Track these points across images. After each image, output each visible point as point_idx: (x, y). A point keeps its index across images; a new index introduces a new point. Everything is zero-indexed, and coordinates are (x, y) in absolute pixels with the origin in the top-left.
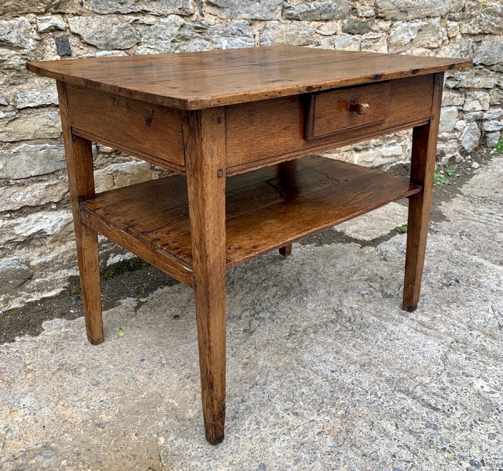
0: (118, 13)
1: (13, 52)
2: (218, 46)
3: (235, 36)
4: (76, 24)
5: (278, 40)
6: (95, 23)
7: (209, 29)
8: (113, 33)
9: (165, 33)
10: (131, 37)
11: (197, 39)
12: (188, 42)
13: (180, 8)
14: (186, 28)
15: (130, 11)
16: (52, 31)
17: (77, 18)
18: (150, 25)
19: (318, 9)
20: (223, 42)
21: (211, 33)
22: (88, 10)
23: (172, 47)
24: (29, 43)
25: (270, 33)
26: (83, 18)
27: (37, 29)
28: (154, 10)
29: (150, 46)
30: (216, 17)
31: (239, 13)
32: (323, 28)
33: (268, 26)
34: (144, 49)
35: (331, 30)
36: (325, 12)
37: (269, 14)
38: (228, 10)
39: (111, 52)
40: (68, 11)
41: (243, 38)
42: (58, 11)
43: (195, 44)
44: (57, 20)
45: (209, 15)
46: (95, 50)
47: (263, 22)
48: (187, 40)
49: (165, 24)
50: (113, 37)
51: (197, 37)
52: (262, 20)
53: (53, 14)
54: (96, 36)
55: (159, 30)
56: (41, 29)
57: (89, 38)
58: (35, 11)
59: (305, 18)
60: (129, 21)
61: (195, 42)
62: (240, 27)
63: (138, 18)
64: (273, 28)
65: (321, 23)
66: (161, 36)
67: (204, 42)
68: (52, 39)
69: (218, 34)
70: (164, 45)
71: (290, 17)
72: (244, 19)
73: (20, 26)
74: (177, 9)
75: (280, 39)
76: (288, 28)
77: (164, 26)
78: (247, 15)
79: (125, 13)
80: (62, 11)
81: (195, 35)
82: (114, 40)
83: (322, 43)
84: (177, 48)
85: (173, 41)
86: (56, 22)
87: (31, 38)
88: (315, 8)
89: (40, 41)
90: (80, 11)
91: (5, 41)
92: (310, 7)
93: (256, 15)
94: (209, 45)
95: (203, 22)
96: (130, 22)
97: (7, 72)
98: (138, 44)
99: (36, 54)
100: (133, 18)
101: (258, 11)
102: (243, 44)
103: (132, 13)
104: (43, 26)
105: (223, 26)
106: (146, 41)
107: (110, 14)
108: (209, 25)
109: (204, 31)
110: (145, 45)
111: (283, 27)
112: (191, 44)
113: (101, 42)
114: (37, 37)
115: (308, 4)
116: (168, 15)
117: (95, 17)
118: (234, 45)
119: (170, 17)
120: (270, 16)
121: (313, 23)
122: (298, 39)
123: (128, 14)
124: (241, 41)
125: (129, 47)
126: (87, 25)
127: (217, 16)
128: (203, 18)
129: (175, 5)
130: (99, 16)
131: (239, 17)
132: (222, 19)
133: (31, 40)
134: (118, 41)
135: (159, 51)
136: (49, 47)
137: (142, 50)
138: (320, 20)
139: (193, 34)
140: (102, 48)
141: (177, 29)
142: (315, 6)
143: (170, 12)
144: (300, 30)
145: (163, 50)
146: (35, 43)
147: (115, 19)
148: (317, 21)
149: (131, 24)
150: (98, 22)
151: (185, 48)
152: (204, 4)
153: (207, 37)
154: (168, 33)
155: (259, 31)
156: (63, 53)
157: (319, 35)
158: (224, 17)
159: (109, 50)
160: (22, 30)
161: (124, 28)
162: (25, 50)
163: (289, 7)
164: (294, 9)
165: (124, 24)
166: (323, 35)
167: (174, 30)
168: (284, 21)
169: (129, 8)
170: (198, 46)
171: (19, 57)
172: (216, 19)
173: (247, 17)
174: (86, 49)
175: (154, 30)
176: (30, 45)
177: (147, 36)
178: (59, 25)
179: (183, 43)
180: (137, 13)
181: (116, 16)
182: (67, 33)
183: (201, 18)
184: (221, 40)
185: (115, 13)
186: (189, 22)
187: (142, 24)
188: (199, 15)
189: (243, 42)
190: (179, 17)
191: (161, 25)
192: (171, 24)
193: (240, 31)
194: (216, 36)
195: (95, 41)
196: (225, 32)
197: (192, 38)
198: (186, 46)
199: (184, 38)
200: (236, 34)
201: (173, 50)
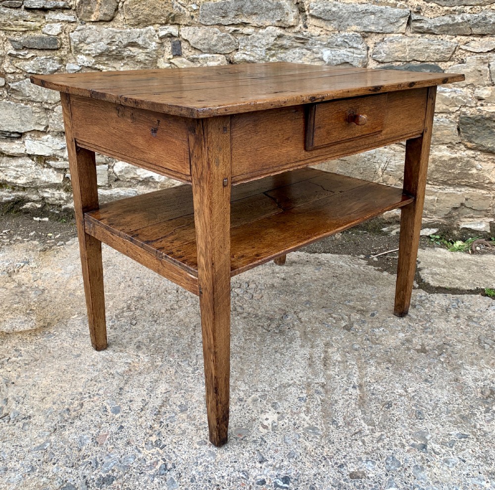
0: (220, 25)
1: (141, 50)
2: (319, 55)
3: (340, 47)
4: (186, 33)
5: (396, 54)
6: (201, 32)
7: (310, 39)
8: (213, 41)
9: (260, 42)
10: (230, 43)
11: (297, 49)
12: (286, 51)
13: (278, 21)
14: (285, 38)
15: (230, 23)
16: (169, 37)
17: (187, 28)
18: (248, 35)
19: (466, 22)
20: (325, 53)
21: (312, 44)
22: (197, 22)
23: (267, 54)
25: (385, 46)
26: (191, 28)
27: (158, 35)
28: (254, 22)
29: (246, 53)
30: (322, 29)
31: (348, 25)
32: (472, 44)
33: (385, 39)
34: (240, 55)
35: (486, 46)
36: (477, 25)
37: (389, 27)
38: (335, 22)
39: (211, 55)
40: (181, 22)
41: (349, 50)
42: (175, 22)
43: (294, 53)
44: (173, 30)
45: (313, 27)
46: (200, 52)
47: (380, 35)
48: (286, 49)
49: (262, 35)
50: (214, 43)
51: (298, 47)
52: (379, 33)
53: (171, 24)
54: (201, 42)
55: (255, 39)
56: (160, 35)
57: (195, 44)
58: (160, 22)
59: (444, 32)
61: (294, 51)
62: (347, 39)
63: (238, 29)
64: (391, 41)
65: (471, 38)
66: (256, 44)
67: (304, 51)
68: (169, 43)
69: (321, 44)
70: (259, 52)
71: (419, 30)
72: (355, 31)
73: (146, 33)
74: (275, 21)
75: (400, 53)
76: (414, 42)
77: (260, 36)
78: (359, 27)
79: (227, 24)
80: (178, 22)
81: (295, 45)
82: (215, 45)
83: (468, 61)
84: (273, 55)
85: (269, 49)
86: (171, 31)
87: (154, 41)
88: (461, 21)
89: (162, 44)
90: (189, 23)
91: (136, 43)
92: (454, 19)
93: (370, 28)
94: (309, 54)
95: (305, 33)
96: (230, 32)
97: (138, 64)
98: (237, 50)
99: (157, 53)
100: (233, 28)
101: (373, 24)
102: (348, 55)
103: (233, 24)
104: (162, 33)
105: (328, 37)
106: (242, 48)
107: (214, 25)
108: (312, 36)
109: (306, 41)
110: (241, 52)
111: (406, 41)
112: (290, 52)
113: (204, 47)
114: (158, 41)
115: (452, 16)
116: (266, 26)
117: (201, 28)
118: (337, 56)
119: (267, 28)
120: (390, 28)
121: (459, 38)
122: (426, 55)
123: (229, 25)
124: (345, 53)
125: (228, 52)
126: (194, 33)
128: (306, 30)
129: (273, 18)
130: (204, 27)
131: (348, 29)
132: (328, 31)
133: (154, 43)
134: (218, 47)
135: (254, 57)
136: (167, 48)
137: (238, 56)
138: (471, 35)
139: (292, 44)
140: (206, 51)
141: (274, 38)
142: (462, 18)
143: (268, 24)
144: (432, 45)
145: (257, 56)
146: (157, 45)
147: (216, 29)
148: (466, 35)
149: (231, 33)
150: (203, 31)
151: (283, 55)
152: (308, 17)
153: (309, 47)
154: (264, 42)
155: (375, 43)
156: (175, 53)
157: (464, 52)
158: (330, 29)
159: (210, 53)
160: (148, 35)
161: (223, 37)
162: (148, 50)
163: (420, 20)
164: (426, 22)
165: (223, 33)
166: (471, 52)
167: (270, 40)
168: (411, 35)
169: (230, 20)
170: (297, 55)
171: (144, 54)
172: (322, 31)
173: (358, 30)
174: (193, 51)
175: (251, 39)
176: (153, 46)
177: (243, 44)
178: (173, 33)
179: (282, 51)
180: (237, 25)
181: (218, 27)
182: (180, 39)
183: (304, 29)
184: (323, 50)
185: (217, 24)
186: (290, 33)
187: (242, 34)
188: (302, 27)
189: (348, 53)
190: (277, 28)
191: (258, 35)
192: (268, 34)
193: (347, 42)
194: (317, 46)
195: (200, 46)
196: (329, 43)
197: (292, 47)
198: (284, 54)
199: (282, 47)
200: (341, 45)
201: (268, 57)
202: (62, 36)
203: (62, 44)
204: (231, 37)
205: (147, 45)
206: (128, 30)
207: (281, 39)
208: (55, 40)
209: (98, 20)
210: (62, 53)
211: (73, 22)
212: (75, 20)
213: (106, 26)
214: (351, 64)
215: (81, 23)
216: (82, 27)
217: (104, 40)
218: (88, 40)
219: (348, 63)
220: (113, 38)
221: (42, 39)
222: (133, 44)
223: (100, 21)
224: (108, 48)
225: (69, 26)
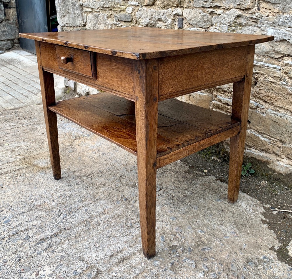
0: (204, 7)
1: (163, 24)
3: (281, 27)
4: (185, 13)
7: (260, 19)
8: (199, 18)
9: (225, 20)
10: (208, 21)
11: (251, 26)
12: (243, 28)
13: (238, 4)
14: (243, 18)
15: (210, 6)
16: (177, 15)
17: (186, 9)
18: (219, 15)
20: (269, 31)
21: (261, 23)
22: (192, 6)
23: (229, 29)
24: (169, 20)
26: (188, 10)
28: (224, 5)
29: (217, 28)
31: (290, 8)
34: (213, 29)
38: (280, 6)
40: (184, 6)
41: (287, 29)
42: (181, 6)
43: (248, 30)
44: (179, 11)
45: (264, 10)
46: (192, 26)
48: (243, 26)
49: (227, 15)
50: (199, 20)
51: (252, 25)
55: (223, 18)
57: (189, 20)
58: (174, 6)
60: (208, 12)
61: (249, 28)
62: (287, 19)
63: (213, 10)
66: (222, 22)
67: (255, 28)
68: (177, 19)
69: (268, 23)
70: (224, 28)
74: (236, 5)
79: (207, 7)
81: (249, 23)
82: (200, 22)
84: (234, 30)
85: (230, 26)
89: (174, 20)
90: (187, 6)
94: (258, 31)
95: (257, 14)
98: (212, 25)
99: (172, 26)
100: (211, 10)
102: (286, 34)
103: (211, 7)
104: (174, 13)
105: (274, 18)
106: (214, 24)
107: (200, 7)
108: (262, 17)
109: (257, 21)
110: (214, 27)
112: (246, 29)
113: (194, 23)
114: (173, 18)
116: (231, 9)
117: (193, 10)
118: (277, 34)
123: (209, 8)
124: (284, 31)
125: (207, 27)
126: (189, 13)
127: (271, 10)
128: (259, 12)
129: (235, 2)
130: (195, 9)
132: (275, 13)
133: (170, 19)
134: (201, 23)
135: (221, 31)
136: (176, 23)
137: (212, 30)
139: (248, 22)
140: (195, 26)
141: (234, 18)
143: (231, 7)
146: (172, 21)
147: (201, 10)
150: (194, 12)
152: (261, 2)
153: (259, 25)
154: (228, 20)
156: (179, 27)
158: (276, 11)
159: (197, 27)
160: (167, 14)
161: (204, 16)
162: (166, 24)
165: (204, 13)
167: (232, 19)
169: (209, 4)
170: (250, 31)
172: (270, 13)
174: (189, 25)
175: (220, 18)
176: (169, 21)
177: (215, 21)
178: (179, 13)
179: (240, 28)
180: (214, 7)
181: (202, 8)
182: (183, 17)
183: (257, 11)
184: (268, 29)
185: (202, 7)
186: (246, 14)
187: (216, 14)
188: (256, 9)
189: (287, 32)
190: (237, 10)
191: (224, 15)
192: (231, 15)
193: (286, 23)
194: (264, 25)
195: (192, 22)
196: (273, 23)
197: (247, 25)
198: (241, 30)
199: (240, 24)
200: (282, 25)
201: (230, 31)
202: (133, 14)
203: (132, 19)
204: (209, 16)
205: (166, 21)
206: (160, 11)
207: (240, 18)
208: (130, 15)
209: (147, 4)
210: (133, 24)
211: (137, 6)
212: (138, 5)
213: (150, 8)
214: (288, 42)
215: (141, 6)
216: (141, 8)
217: (148, 17)
218: (142, 17)
219: (286, 40)
220: (152, 16)
221: (125, 15)
222: (160, 20)
223: (148, 5)
224: (150, 22)
225: (136, 8)
